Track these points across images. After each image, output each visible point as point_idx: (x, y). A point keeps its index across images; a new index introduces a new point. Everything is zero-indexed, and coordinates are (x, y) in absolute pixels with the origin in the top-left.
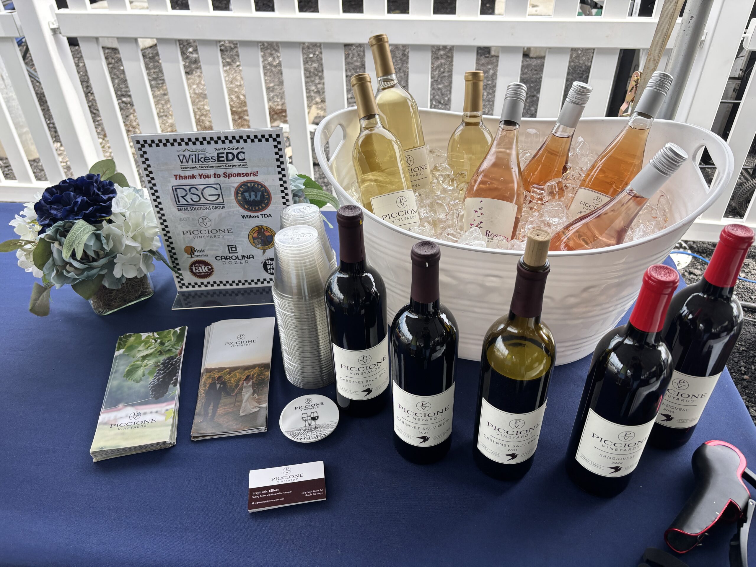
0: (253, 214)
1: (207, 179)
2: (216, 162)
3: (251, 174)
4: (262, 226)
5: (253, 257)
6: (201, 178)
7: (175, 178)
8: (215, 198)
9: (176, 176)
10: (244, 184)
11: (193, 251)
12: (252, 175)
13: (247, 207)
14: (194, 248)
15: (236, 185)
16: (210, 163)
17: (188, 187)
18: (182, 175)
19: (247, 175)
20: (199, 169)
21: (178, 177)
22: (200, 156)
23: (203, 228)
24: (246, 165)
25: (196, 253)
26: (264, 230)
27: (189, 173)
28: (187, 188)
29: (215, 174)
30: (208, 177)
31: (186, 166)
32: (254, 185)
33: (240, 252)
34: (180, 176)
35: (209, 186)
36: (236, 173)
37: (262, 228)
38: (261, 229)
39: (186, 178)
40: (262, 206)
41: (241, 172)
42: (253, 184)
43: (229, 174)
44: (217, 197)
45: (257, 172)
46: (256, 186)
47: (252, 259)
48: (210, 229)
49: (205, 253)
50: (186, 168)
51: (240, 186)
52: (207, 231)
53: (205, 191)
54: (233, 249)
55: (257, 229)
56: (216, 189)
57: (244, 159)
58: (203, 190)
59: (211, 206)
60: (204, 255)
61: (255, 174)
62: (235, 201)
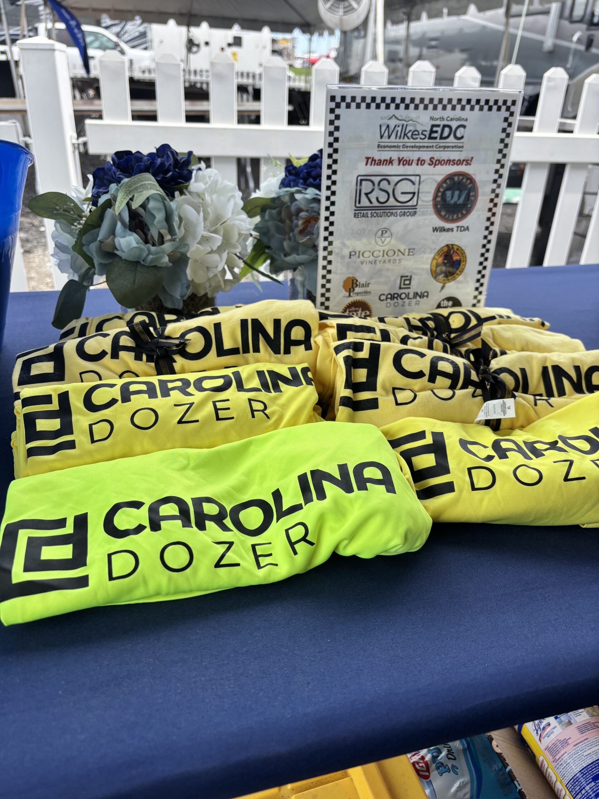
0: (447, 225)
1: (407, 166)
2: (426, 140)
3: (464, 160)
4: (452, 245)
5: (427, 296)
6: (399, 164)
7: (365, 163)
8: (408, 197)
9: (368, 158)
10: (450, 177)
11: (355, 285)
12: (465, 163)
13: (443, 213)
14: (357, 281)
15: (440, 178)
16: (419, 140)
17: (379, 178)
18: (377, 158)
19: (459, 162)
20: (401, 149)
21: (370, 161)
22: (409, 129)
23: (378, 248)
24: (462, 147)
25: (357, 290)
26: (454, 251)
27: (385, 155)
28: (376, 179)
29: (418, 160)
30: (408, 163)
31: (386, 144)
32: (462, 179)
33: (415, 287)
34: (373, 160)
35: (405, 178)
36: (446, 159)
37: (453, 248)
38: (451, 250)
39: (380, 163)
40: (462, 214)
41: (452, 158)
42: (461, 177)
43: (436, 161)
44: (411, 195)
45: (472, 158)
46: (464, 181)
47: (425, 298)
48: (386, 248)
49: (368, 289)
50: (385, 147)
51: (444, 181)
52: (382, 252)
53: (398, 185)
54: (407, 282)
55: (446, 249)
56: (413, 183)
57: (462, 137)
58: (396, 184)
59: (399, 211)
60: (366, 293)
61: (468, 162)
62: (431, 203)
